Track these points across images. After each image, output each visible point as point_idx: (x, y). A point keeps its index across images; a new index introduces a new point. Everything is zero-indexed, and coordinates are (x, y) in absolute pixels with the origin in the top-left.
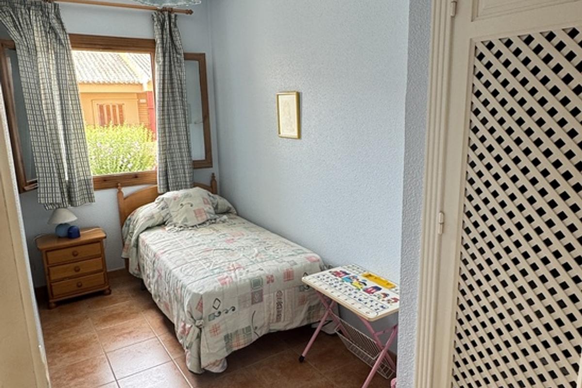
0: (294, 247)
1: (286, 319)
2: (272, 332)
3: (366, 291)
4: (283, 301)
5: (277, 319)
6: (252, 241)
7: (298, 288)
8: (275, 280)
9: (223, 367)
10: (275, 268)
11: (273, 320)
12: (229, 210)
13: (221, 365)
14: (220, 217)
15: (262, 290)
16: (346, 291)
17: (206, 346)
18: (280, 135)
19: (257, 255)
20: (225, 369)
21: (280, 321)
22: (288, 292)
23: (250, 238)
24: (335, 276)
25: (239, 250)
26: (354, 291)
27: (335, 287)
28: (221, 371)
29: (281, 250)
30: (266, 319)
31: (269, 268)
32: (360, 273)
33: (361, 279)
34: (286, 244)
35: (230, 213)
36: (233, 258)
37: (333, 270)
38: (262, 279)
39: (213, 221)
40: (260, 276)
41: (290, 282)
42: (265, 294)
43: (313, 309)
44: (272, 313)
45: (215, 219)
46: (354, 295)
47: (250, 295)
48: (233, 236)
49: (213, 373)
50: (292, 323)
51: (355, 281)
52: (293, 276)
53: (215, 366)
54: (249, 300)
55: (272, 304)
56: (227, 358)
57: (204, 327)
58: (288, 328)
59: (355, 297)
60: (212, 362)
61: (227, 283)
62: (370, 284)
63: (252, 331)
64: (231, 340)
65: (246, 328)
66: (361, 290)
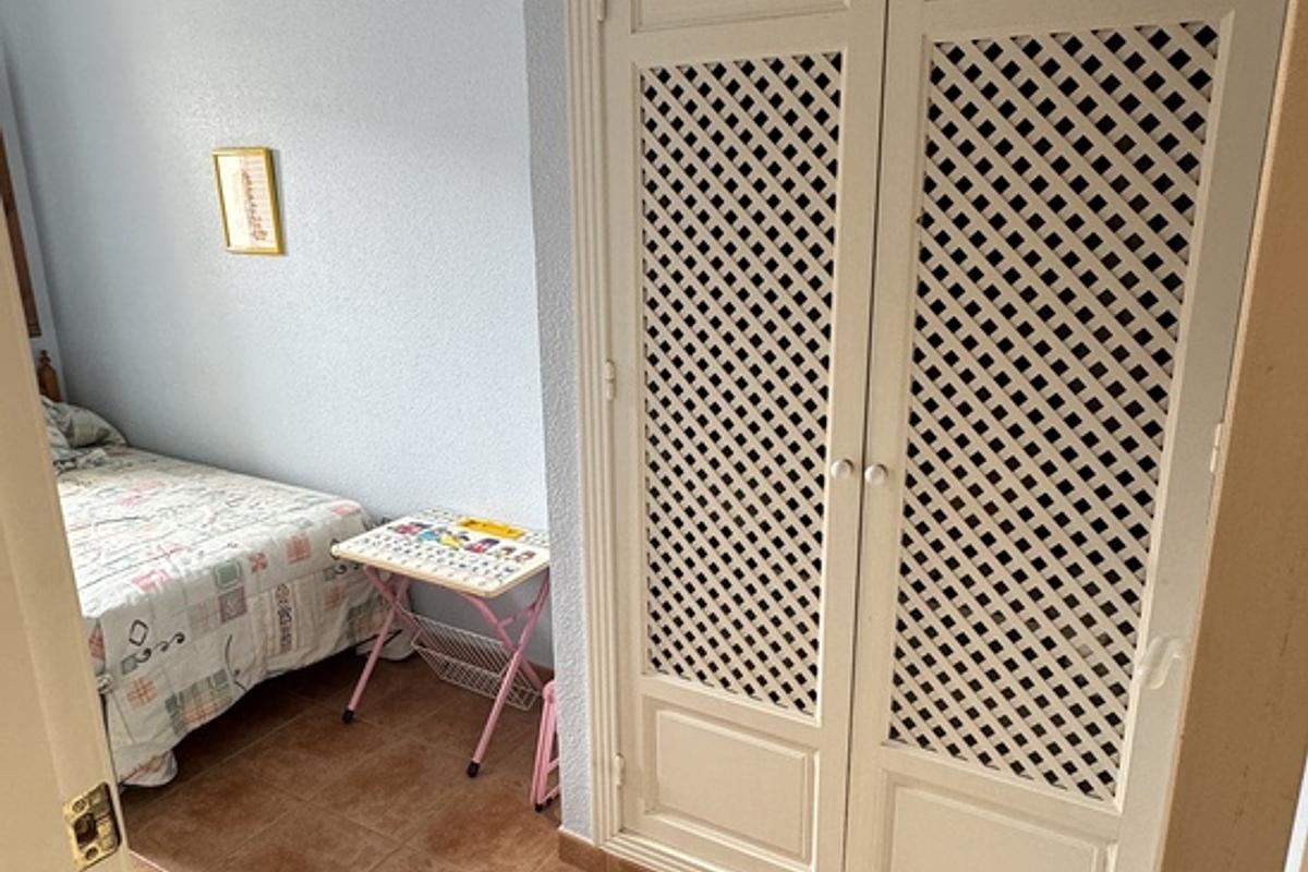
0: (297, 492)
1: (302, 644)
2: (273, 676)
3: (470, 548)
4: (291, 604)
5: (283, 645)
6: (191, 495)
7: (322, 574)
8: (270, 564)
9: (168, 772)
10: (265, 538)
11: (273, 650)
12: (103, 437)
13: (164, 769)
14: (86, 454)
15: (242, 588)
16: (431, 556)
17: (125, 731)
18: (230, 249)
19: (213, 520)
20: (173, 775)
21: (289, 649)
22: (302, 585)
23: (182, 489)
24: (403, 533)
25: (161, 516)
26: (449, 552)
27: (407, 552)
28: (167, 780)
29: (267, 503)
30: (257, 651)
31: (250, 540)
32: (451, 521)
33: (456, 530)
34: (276, 489)
35: (109, 442)
36: (153, 535)
37: (394, 524)
38: (239, 563)
39: (69, 464)
40: (234, 559)
41: (303, 563)
42: (250, 596)
43: (360, 613)
44: (270, 632)
45: (73, 460)
46: (449, 560)
47: (217, 602)
48: (136, 490)
49: (146, 789)
50: (316, 648)
51: (444, 536)
52: (309, 548)
53: (150, 772)
54: (215, 613)
55: (268, 616)
56: (176, 750)
57: (111, 691)
58: (309, 661)
59: (451, 563)
60: (143, 764)
61: (157, 584)
62: (476, 537)
63: (230, 680)
64: (183, 708)
65: (215, 676)
66: (462, 550)
